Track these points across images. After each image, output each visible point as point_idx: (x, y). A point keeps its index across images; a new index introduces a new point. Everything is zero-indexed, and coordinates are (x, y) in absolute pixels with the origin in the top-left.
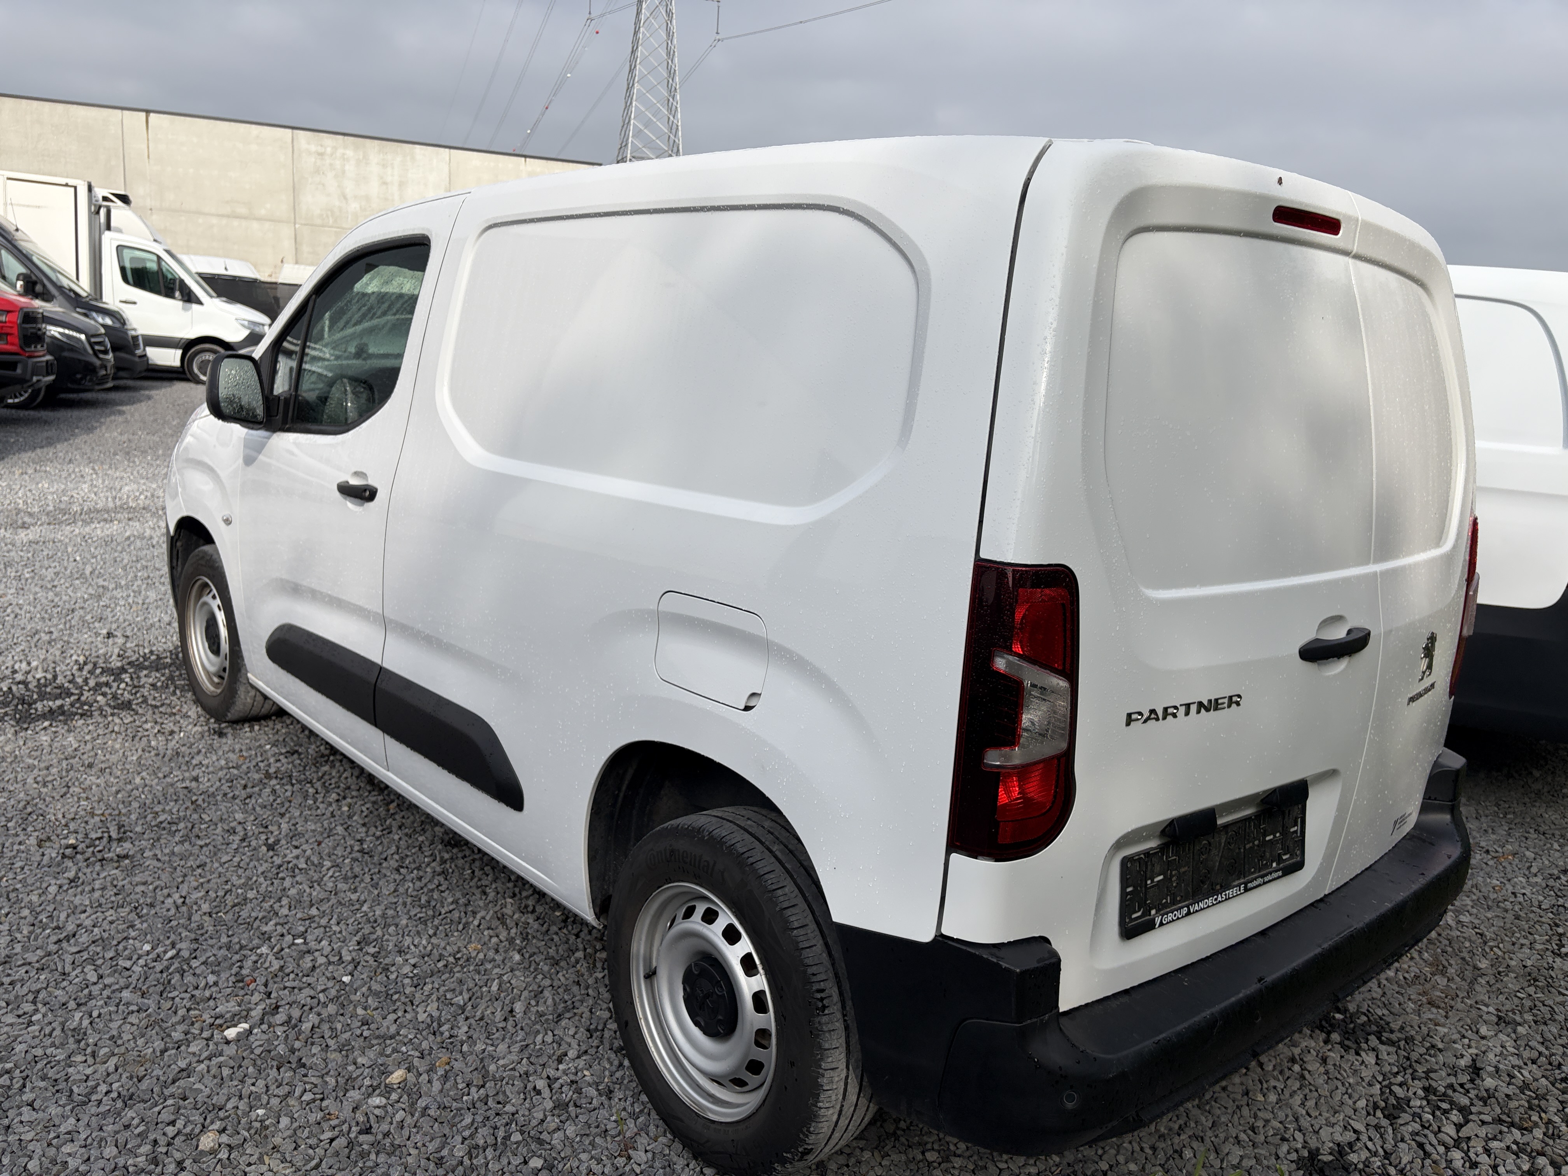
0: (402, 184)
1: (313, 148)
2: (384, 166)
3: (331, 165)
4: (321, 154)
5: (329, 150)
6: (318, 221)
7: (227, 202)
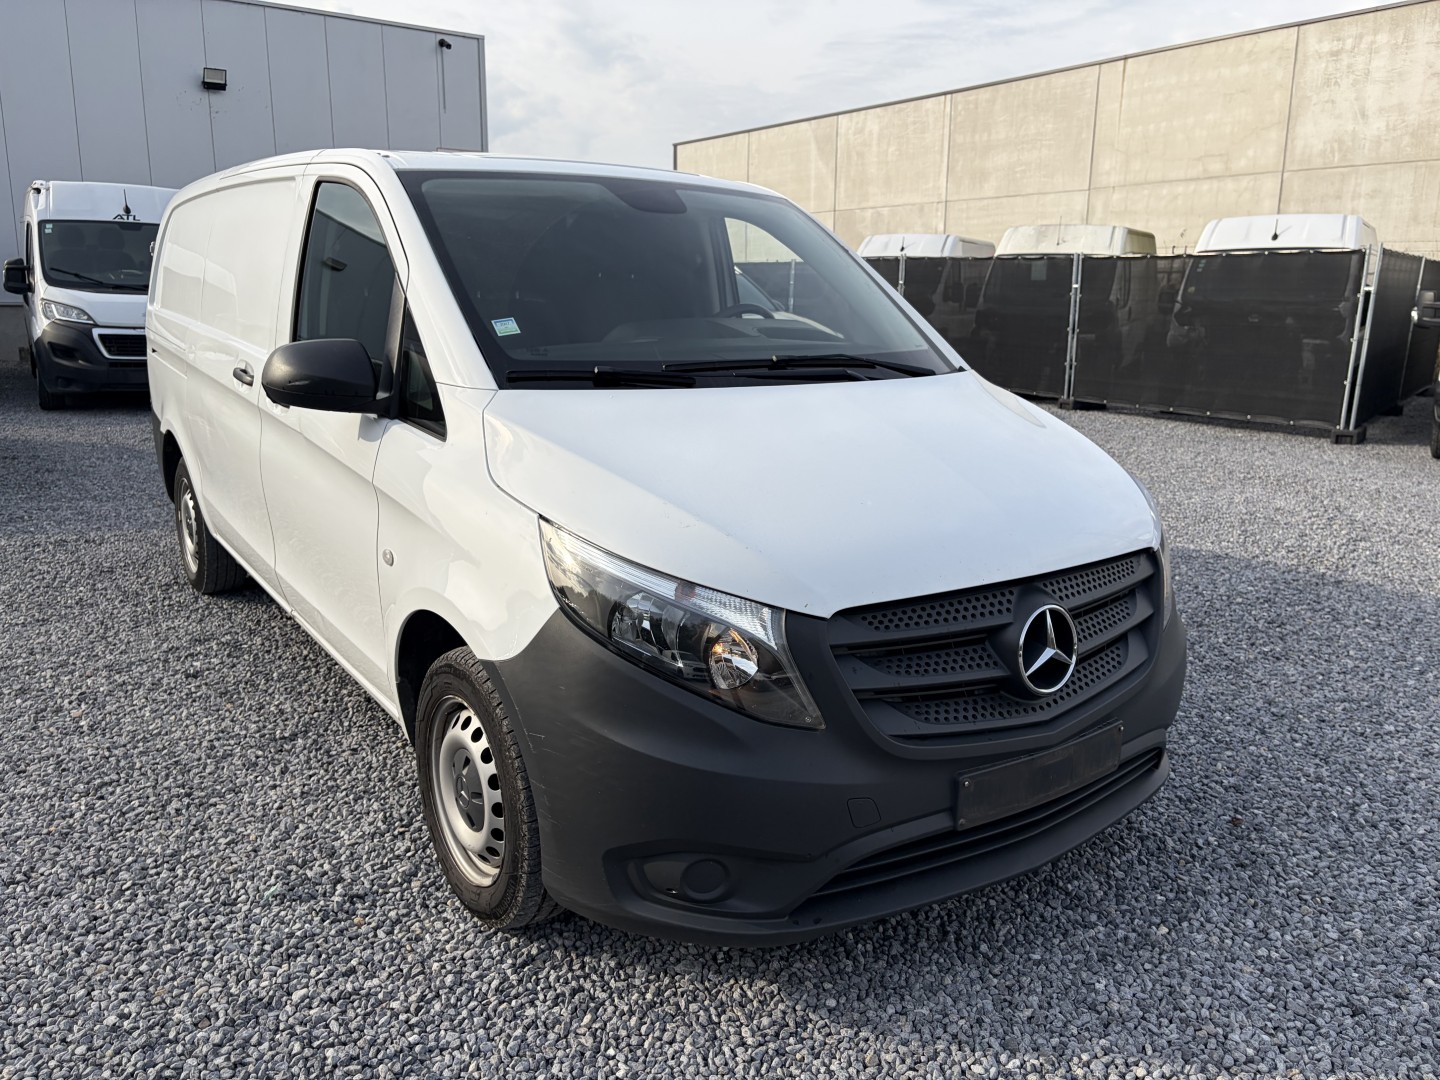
4: (1335, 54)
6: (1318, 162)
7: (1199, 159)
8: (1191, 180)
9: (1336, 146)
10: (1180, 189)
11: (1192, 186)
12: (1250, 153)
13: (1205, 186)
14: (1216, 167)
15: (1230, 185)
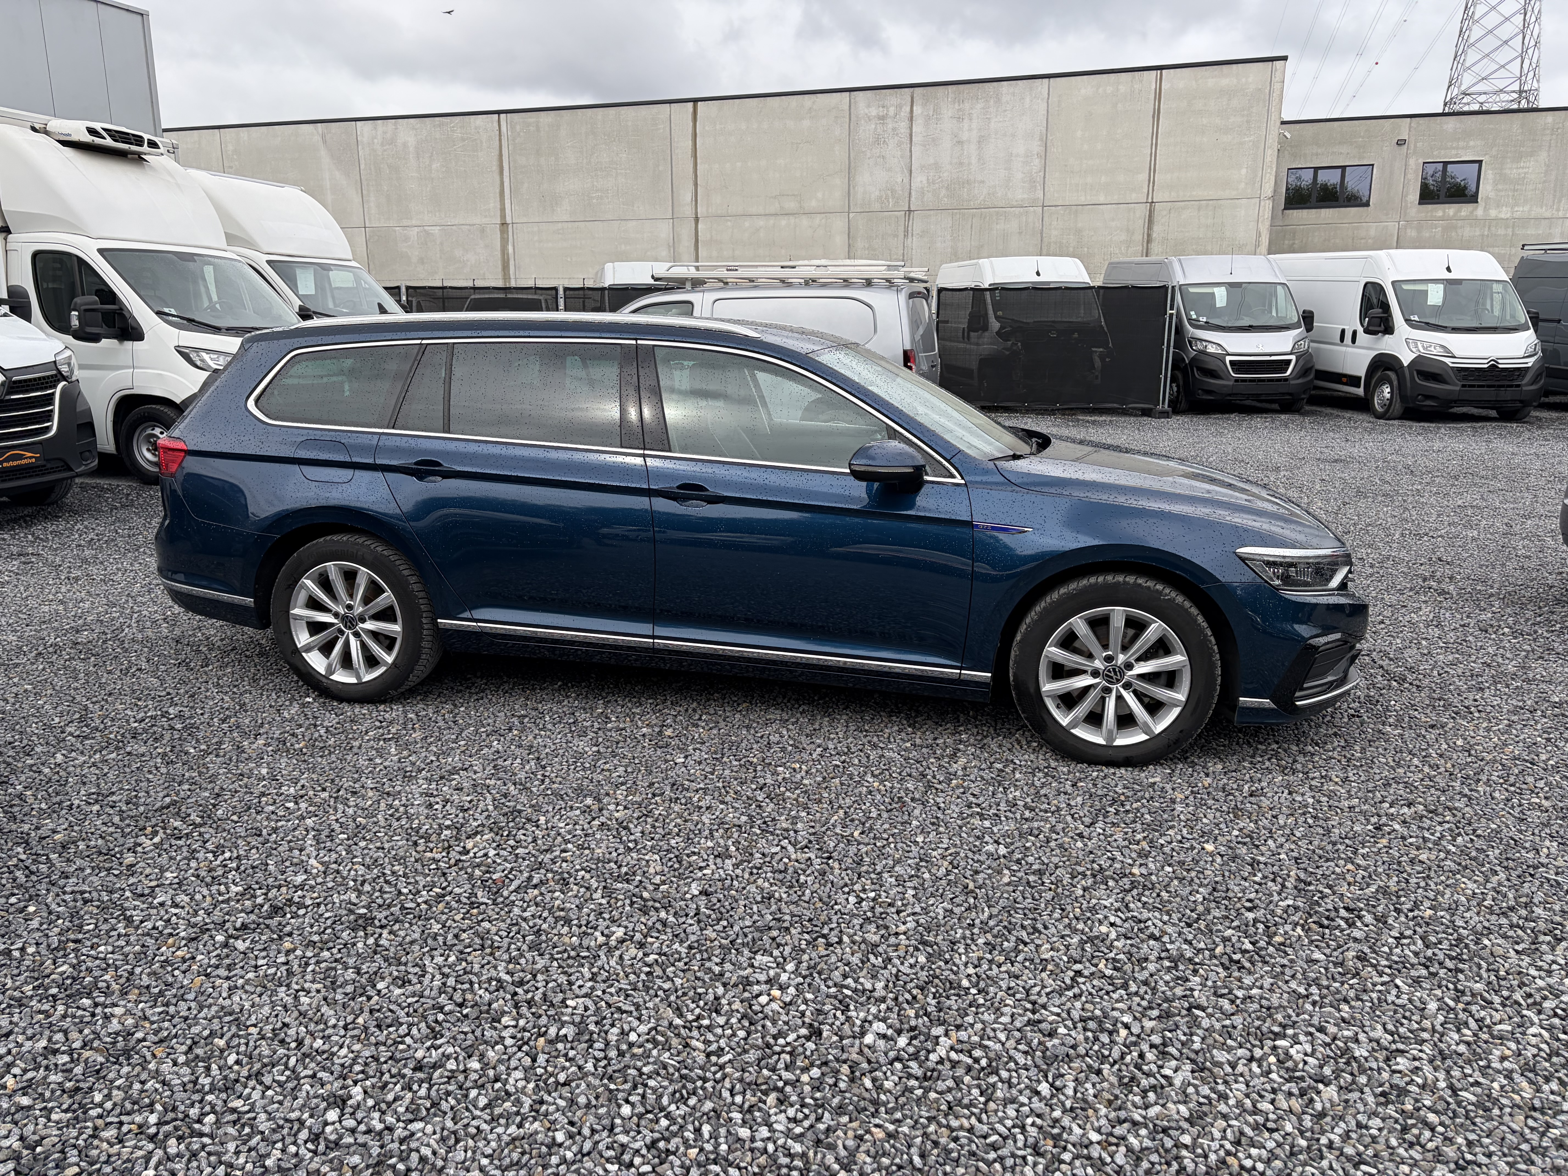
0: (982, 140)
1: (873, 112)
2: (960, 119)
3: (894, 129)
4: (882, 118)
5: (892, 111)
7: (775, 197)
8: (770, 215)
9: (889, 193)
10: (761, 222)
11: (772, 221)
12: (820, 195)
13: (783, 222)
14: (791, 205)
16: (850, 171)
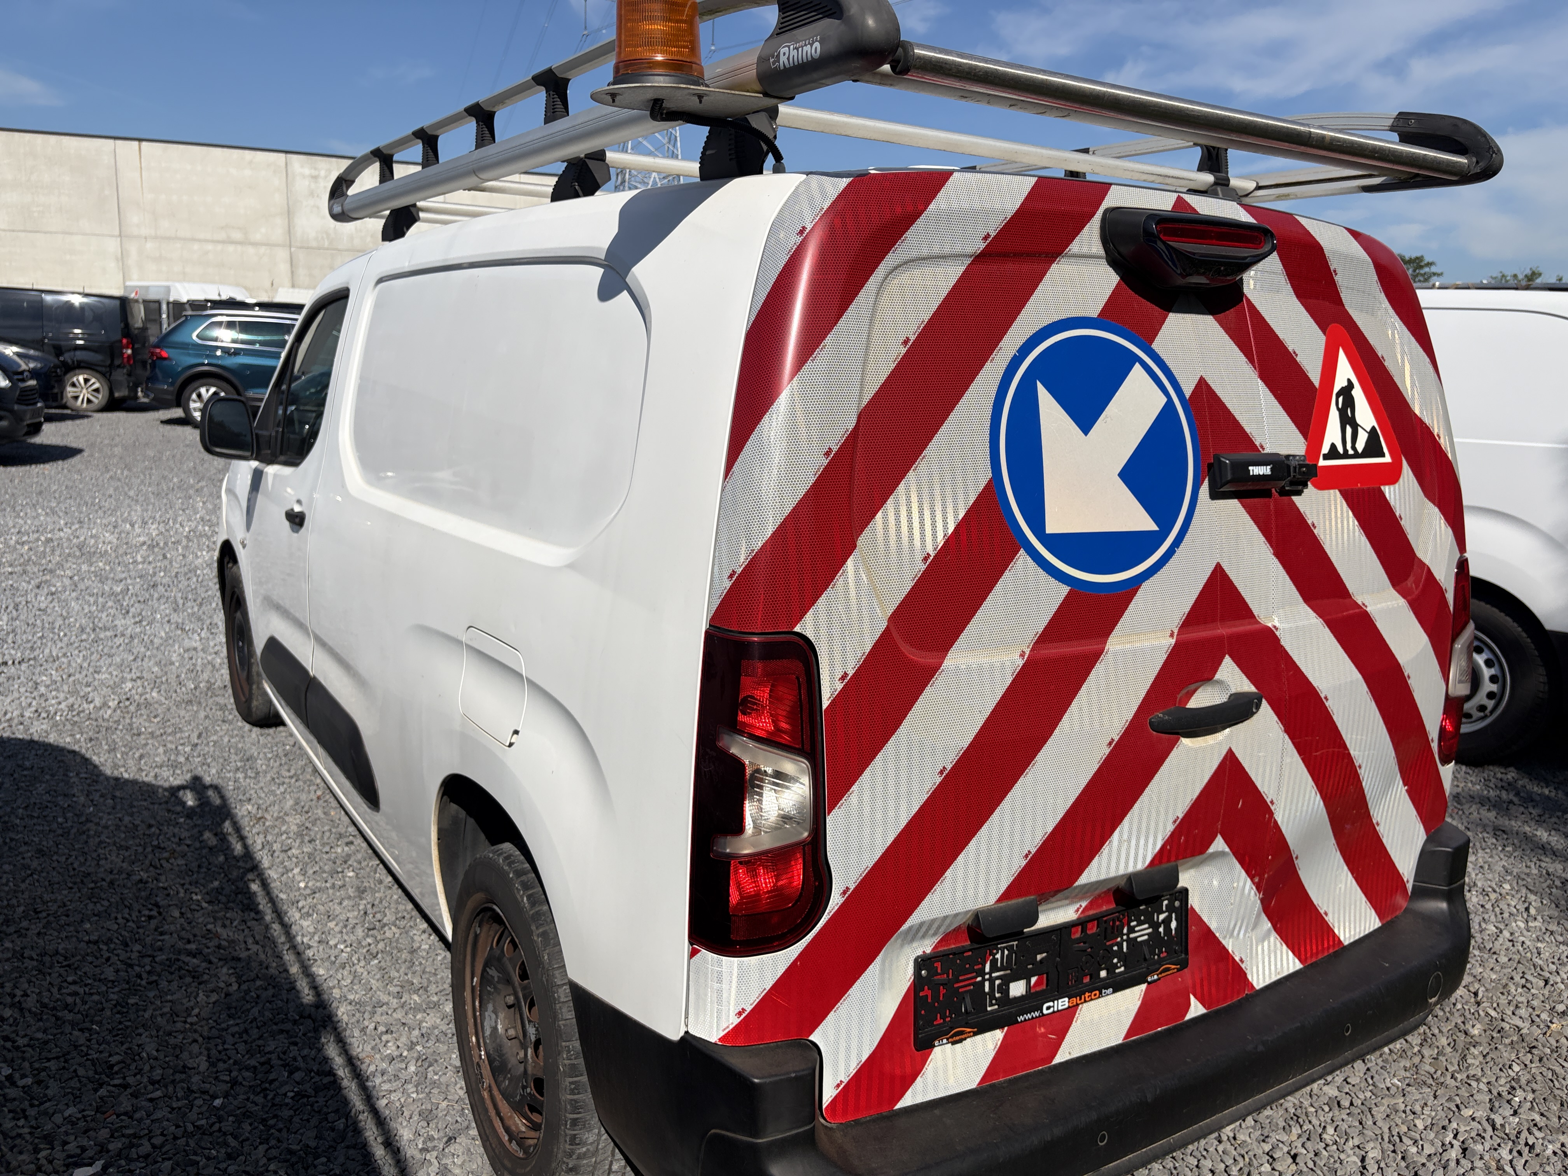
1: (307, 171)
5: (323, 173)
6: (314, 244)
7: (222, 228)
8: (218, 242)
9: (325, 236)
10: (210, 247)
11: (219, 247)
12: (263, 230)
13: (231, 248)
14: (237, 235)
15: (251, 250)
16: (289, 213)
